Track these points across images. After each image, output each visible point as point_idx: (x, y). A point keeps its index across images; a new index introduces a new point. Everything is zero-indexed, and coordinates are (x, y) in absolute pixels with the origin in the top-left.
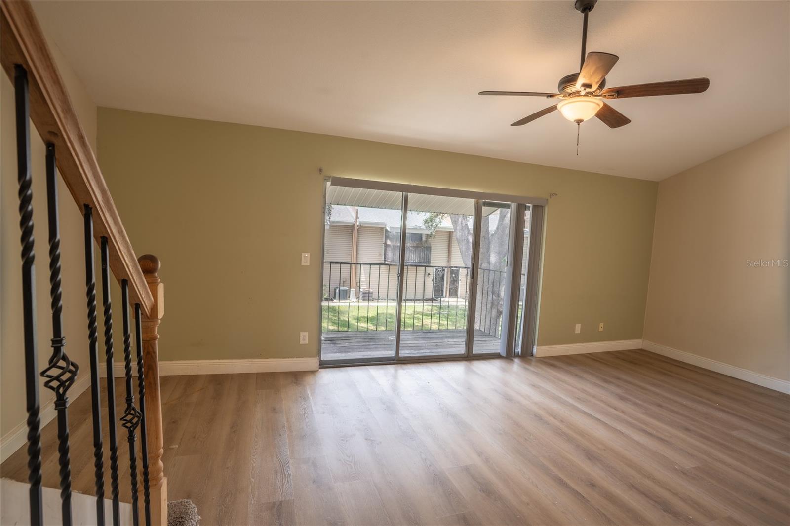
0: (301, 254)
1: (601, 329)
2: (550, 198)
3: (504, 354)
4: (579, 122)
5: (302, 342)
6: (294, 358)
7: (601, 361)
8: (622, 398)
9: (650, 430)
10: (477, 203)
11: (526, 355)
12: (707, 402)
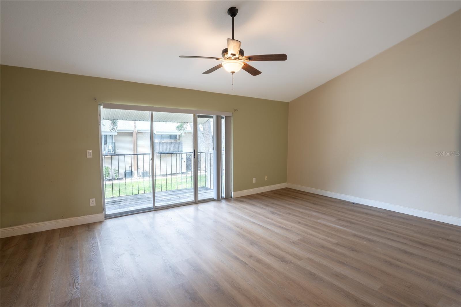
0: (86, 151)
1: (266, 180)
2: (234, 112)
3: (215, 198)
4: (233, 73)
5: (91, 205)
6: (87, 215)
7: (266, 196)
8: (273, 213)
9: (282, 226)
10: (194, 116)
11: (228, 198)
12: (311, 209)
